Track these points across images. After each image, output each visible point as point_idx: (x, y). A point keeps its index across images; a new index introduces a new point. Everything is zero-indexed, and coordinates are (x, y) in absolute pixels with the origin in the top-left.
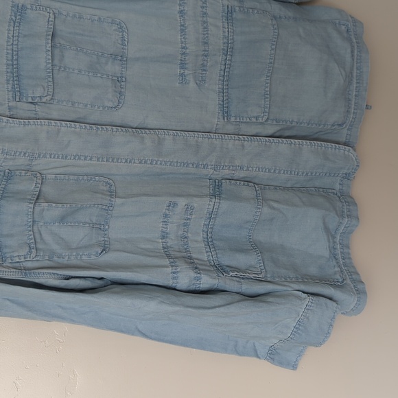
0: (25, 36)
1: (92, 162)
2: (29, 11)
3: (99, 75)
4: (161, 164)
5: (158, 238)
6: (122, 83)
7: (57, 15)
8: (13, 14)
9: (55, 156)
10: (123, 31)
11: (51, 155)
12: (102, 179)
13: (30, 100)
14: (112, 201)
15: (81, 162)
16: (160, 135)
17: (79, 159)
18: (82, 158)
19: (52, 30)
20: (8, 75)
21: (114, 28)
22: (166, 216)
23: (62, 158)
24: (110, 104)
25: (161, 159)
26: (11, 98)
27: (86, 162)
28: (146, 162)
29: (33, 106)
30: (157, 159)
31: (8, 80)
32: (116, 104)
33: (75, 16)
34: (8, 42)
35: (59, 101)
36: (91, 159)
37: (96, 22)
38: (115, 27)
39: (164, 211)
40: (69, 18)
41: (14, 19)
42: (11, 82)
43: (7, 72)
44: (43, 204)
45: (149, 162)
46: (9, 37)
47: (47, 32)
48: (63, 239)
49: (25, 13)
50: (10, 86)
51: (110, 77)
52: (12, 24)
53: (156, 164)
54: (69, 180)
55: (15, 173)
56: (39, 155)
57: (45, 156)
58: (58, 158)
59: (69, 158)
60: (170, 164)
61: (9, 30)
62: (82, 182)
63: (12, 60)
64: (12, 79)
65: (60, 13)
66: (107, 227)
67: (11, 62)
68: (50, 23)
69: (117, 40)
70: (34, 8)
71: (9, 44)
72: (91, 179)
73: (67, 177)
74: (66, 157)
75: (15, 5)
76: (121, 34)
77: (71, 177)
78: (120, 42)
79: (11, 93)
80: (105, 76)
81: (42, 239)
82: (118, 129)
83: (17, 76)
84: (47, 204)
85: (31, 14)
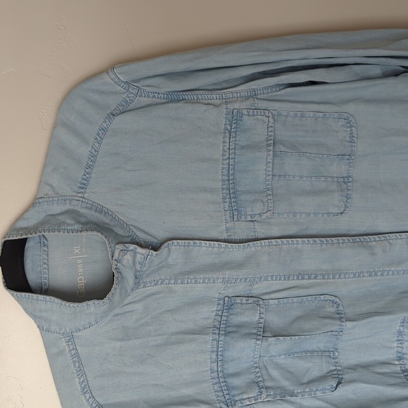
0: (243, 147)
1: (317, 281)
2: (245, 118)
3: (322, 179)
4: (393, 274)
5: (394, 360)
6: (349, 184)
7: (276, 118)
8: (228, 123)
9: (276, 278)
10: (351, 127)
11: (272, 277)
12: (328, 297)
13: (249, 219)
14: (343, 326)
15: (305, 282)
16: (391, 241)
17: (303, 279)
18: (306, 277)
19: (272, 138)
20: (224, 192)
21: (341, 124)
22: (400, 333)
23: (285, 279)
24: (336, 210)
25: (393, 269)
26: (228, 218)
27: (311, 281)
28: (376, 275)
29: (252, 223)
30: (388, 269)
31: (224, 198)
32: (342, 209)
33: (296, 116)
34: (223, 155)
35: (279, 214)
36: (315, 278)
37: (320, 119)
38: (342, 122)
39: (398, 328)
40: (289, 119)
41: (229, 128)
42: (227, 200)
43: (223, 189)
44: (271, 339)
45: (379, 274)
46: (224, 150)
47: (267, 140)
48: (291, 373)
49: (241, 120)
50: (227, 205)
51: (336, 180)
52: (227, 135)
53: (388, 274)
54: (292, 303)
55: (235, 300)
56: (261, 278)
57: (266, 279)
58: (280, 279)
59: (291, 278)
60: (403, 273)
61: (224, 142)
62: (307, 303)
63: (228, 175)
64: (228, 196)
65: (280, 115)
66: (337, 354)
67: (227, 178)
68: (270, 129)
69: (345, 137)
70: (251, 113)
71: (225, 158)
72: (316, 298)
73: (290, 300)
74: (289, 277)
75: (229, 112)
76: (349, 129)
77: (295, 300)
78: (348, 139)
79: (228, 213)
80: (329, 179)
81: (269, 375)
82: (344, 240)
83: (234, 193)
84: (274, 338)
85: (247, 121)
